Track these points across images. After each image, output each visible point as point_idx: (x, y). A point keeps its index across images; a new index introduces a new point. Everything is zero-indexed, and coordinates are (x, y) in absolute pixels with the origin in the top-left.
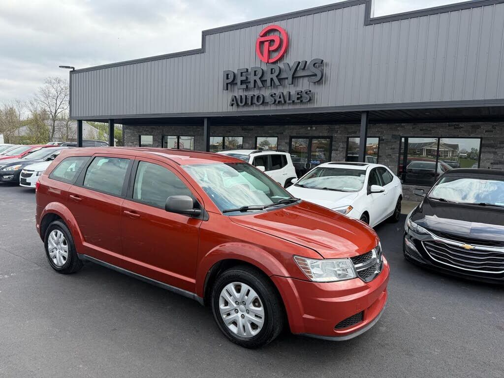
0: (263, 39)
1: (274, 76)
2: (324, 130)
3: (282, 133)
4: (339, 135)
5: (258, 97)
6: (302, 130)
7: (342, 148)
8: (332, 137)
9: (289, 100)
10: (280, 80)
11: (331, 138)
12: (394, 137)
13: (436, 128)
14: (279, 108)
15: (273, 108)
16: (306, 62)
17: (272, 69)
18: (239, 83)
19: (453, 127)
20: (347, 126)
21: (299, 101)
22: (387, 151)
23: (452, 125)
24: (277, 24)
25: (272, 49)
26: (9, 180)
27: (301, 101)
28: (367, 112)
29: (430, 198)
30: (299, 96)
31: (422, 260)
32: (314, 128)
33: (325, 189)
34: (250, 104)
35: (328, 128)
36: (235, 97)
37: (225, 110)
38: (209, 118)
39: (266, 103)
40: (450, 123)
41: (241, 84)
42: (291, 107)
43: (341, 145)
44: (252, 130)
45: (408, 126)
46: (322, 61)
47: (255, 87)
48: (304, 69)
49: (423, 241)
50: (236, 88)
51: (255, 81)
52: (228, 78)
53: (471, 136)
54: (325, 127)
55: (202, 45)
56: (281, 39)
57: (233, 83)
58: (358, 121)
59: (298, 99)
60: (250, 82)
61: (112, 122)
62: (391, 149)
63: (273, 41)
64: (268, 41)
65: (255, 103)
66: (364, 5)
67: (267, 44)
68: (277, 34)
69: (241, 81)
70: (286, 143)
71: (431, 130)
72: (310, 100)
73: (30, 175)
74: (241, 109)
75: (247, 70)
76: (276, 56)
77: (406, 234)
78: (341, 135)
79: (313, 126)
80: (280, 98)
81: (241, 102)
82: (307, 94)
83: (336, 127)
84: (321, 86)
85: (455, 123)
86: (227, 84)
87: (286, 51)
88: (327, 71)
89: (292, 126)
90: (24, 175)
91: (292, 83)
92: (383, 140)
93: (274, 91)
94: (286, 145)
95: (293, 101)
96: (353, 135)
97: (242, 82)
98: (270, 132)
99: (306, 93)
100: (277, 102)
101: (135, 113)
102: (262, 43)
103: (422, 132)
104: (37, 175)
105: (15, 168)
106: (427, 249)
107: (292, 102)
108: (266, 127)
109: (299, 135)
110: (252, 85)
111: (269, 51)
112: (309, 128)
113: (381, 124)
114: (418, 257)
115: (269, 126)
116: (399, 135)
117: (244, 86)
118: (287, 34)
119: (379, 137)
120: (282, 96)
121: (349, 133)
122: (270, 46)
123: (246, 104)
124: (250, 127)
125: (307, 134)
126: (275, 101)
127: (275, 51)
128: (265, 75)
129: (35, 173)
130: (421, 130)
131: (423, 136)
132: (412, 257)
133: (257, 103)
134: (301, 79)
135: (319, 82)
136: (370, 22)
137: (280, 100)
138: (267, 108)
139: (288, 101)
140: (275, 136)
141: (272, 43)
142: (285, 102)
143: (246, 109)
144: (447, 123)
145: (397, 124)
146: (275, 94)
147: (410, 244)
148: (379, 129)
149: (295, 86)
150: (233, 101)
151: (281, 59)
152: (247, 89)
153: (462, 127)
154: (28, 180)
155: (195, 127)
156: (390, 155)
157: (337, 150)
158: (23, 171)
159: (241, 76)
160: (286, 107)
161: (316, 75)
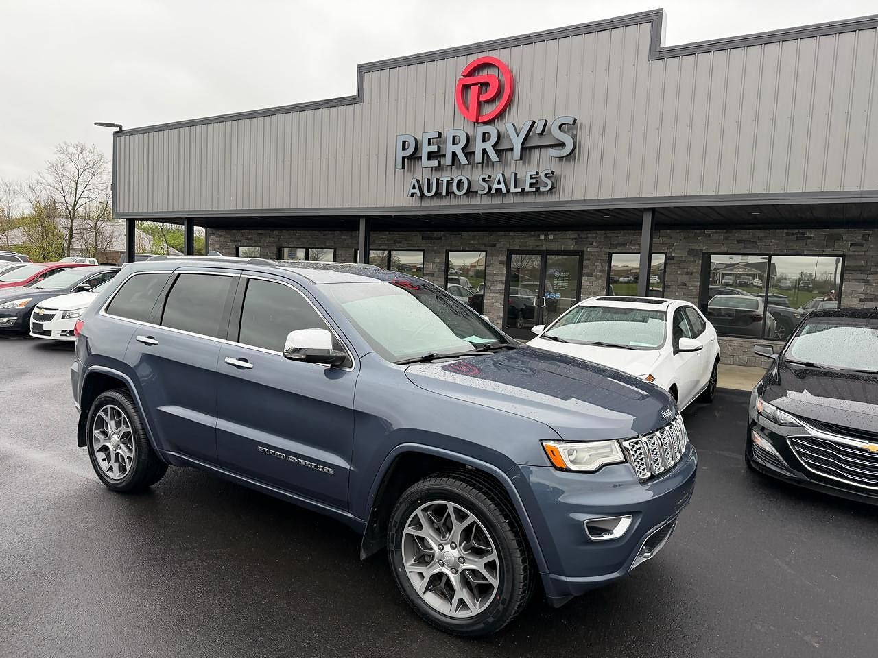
0: (470, 80)
1: (488, 146)
2: (568, 240)
3: (495, 245)
4: (596, 250)
5: (460, 183)
6: (530, 241)
7: (600, 271)
8: (582, 252)
9: (515, 187)
10: (498, 152)
11: (581, 254)
12: (692, 252)
13: (766, 238)
14: (497, 201)
15: (486, 201)
16: (546, 122)
17: (484, 134)
18: (425, 156)
19: (794, 238)
20: (609, 234)
21: (534, 189)
22: (680, 278)
23: (793, 234)
24: (494, 54)
25: (483, 98)
26: (8, 325)
27: (538, 189)
28: (653, 210)
29: (788, 361)
30: (534, 181)
31: (787, 469)
32: (551, 237)
33: (599, 344)
34: (444, 194)
35: (576, 236)
36: (418, 181)
37: (399, 204)
38: (368, 219)
39: (473, 192)
40: (790, 231)
41: (429, 159)
42: (518, 200)
43: (599, 266)
44: (441, 238)
45: (716, 235)
46: (575, 120)
47: (453, 164)
48: (541, 134)
49: (790, 438)
50: (419, 166)
51: (454, 154)
52: (404, 149)
53: (827, 253)
54: (572, 234)
55: (358, 91)
56: (500, 81)
57: (414, 157)
58: (638, 226)
59: (531, 185)
60: (444, 156)
61: (191, 222)
62: (687, 273)
63: (486, 84)
64: (477, 84)
65: (453, 193)
66: (649, 25)
67: (475, 89)
68: (493, 72)
69: (429, 153)
70: (501, 262)
71: (756, 243)
72: (553, 187)
73: (49, 317)
74: (427, 203)
75: (440, 134)
76: (490, 110)
77: (754, 423)
78: (598, 249)
79: (549, 232)
80: (499, 183)
81: (429, 190)
82: (547, 177)
83: (589, 235)
84: (572, 163)
85: (797, 231)
86: (404, 158)
87: (509, 103)
88: (583, 137)
89: (511, 233)
90: (38, 316)
91: (521, 159)
92: (673, 258)
93: (487, 172)
94: (502, 265)
95: (523, 190)
96: (619, 249)
97: (431, 156)
98: (472, 242)
99: (546, 175)
100: (493, 191)
101: (233, 208)
102: (466, 87)
103: (742, 245)
104: (63, 317)
105: (19, 304)
106: (797, 451)
107: (519, 190)
108: (465, 235)
109: (525, 249)
110: (448, 160)
111: (479, 103)
112: (542, 237)
113: (669, 231)
114: (781, 465)
115: (470, 233)
116: (701, 250)
117: (434, 163)
118: (511, 73)
119: (665, 254)
120: (502, 181)
121: (612, 245)
122: (480, 92)
123: (438, 194)
124: (436, 234)
125: (537, 246)
126: (490, 189)
127: (490, 101)
128: (471, 143)
129: (58, 314)
130: (739, 242)
131: (741, 251)
132: (768, 465)
133: (456, 192)
134: (537, 151)
135: (569, 157)
136: (659, 53)
137: (499, 187)
138: (475, 201)
139: (513, 190)
140: (482, 249)
141: (484, 88)
142: (508, 191)
143: (436, 202)
144: (785, 231)
145: (698, 231)
146: (489, 177)
147: (763, 442)
148: (665, 239)
149: (524, 163)
150: (414, 188)
151: (500, 115)
152: (439, 168)
153: (810, 238)
154: (47, 326)
155: (337, 233)
156: (685, 285)
157: (591, 275)
158: (36, 310)
159: (430, 144)
160: (508, 200)
161: (563, 145)
